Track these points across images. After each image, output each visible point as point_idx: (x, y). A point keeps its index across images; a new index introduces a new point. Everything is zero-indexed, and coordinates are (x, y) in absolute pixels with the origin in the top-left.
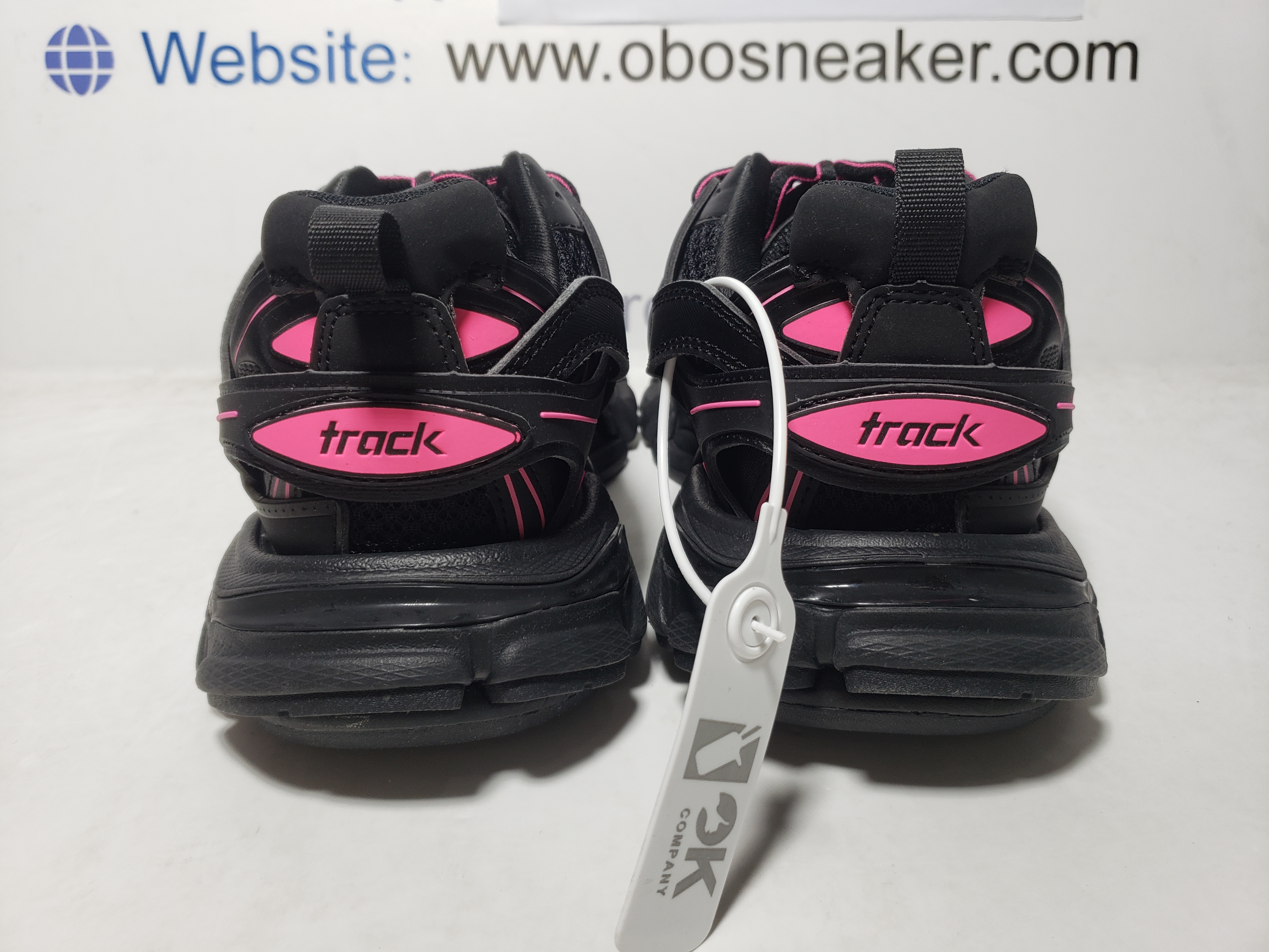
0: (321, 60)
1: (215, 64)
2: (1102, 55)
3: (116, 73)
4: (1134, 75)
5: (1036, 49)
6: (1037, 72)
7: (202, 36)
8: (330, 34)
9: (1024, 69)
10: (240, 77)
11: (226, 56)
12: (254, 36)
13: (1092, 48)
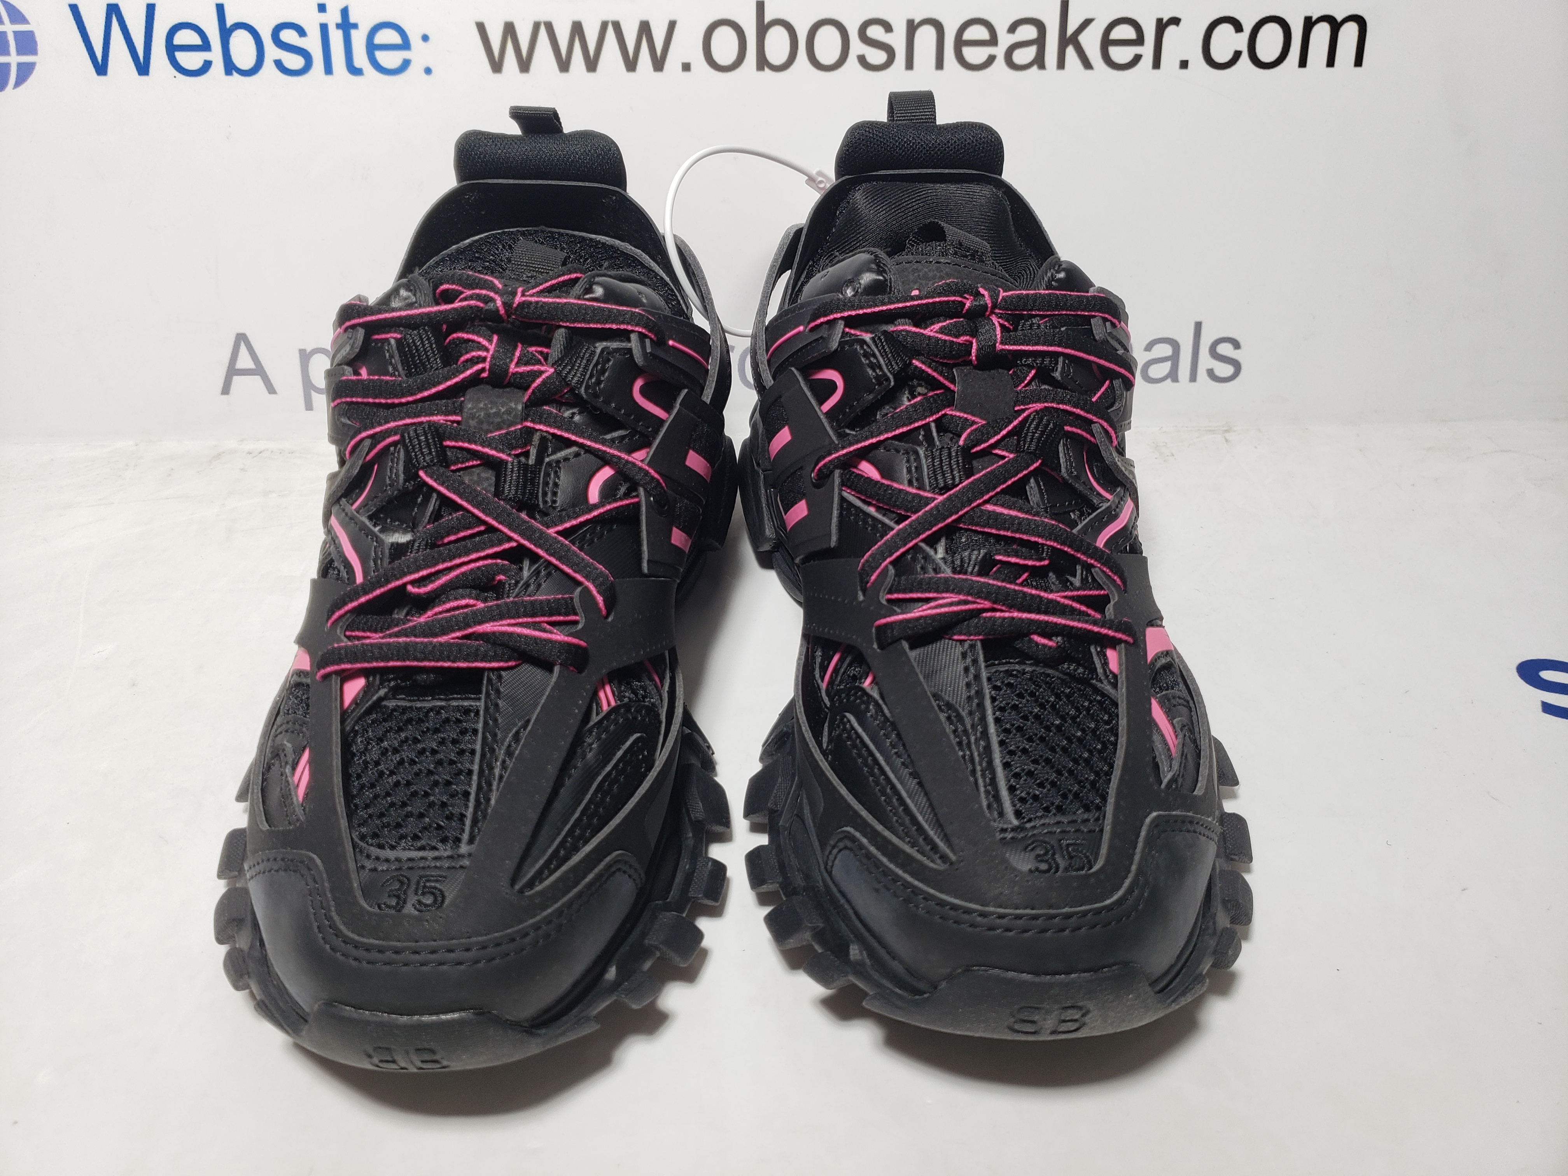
3: (42, 60)
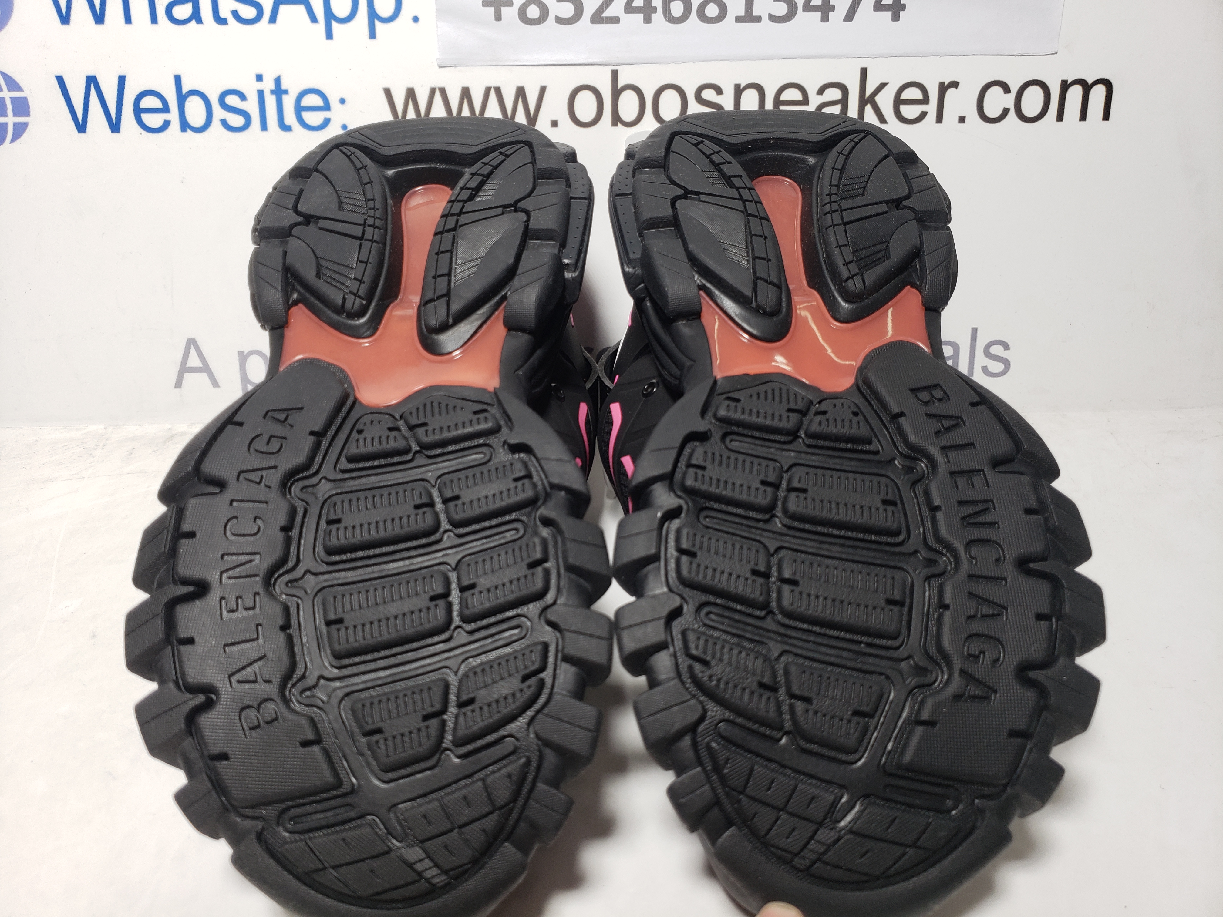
0: (251, 106)
1: (138, 111)
2: (1075, 94)
3: (34, 120)
4: (1106, 116)
5: (1006, 89)
6: (1006, 111)
7: (122, 80)
8: (259, 78)
9: (992, 111)
10: (166, 124)
11: (149, 102)
12: (178, 79)
13: (1065, 86)
